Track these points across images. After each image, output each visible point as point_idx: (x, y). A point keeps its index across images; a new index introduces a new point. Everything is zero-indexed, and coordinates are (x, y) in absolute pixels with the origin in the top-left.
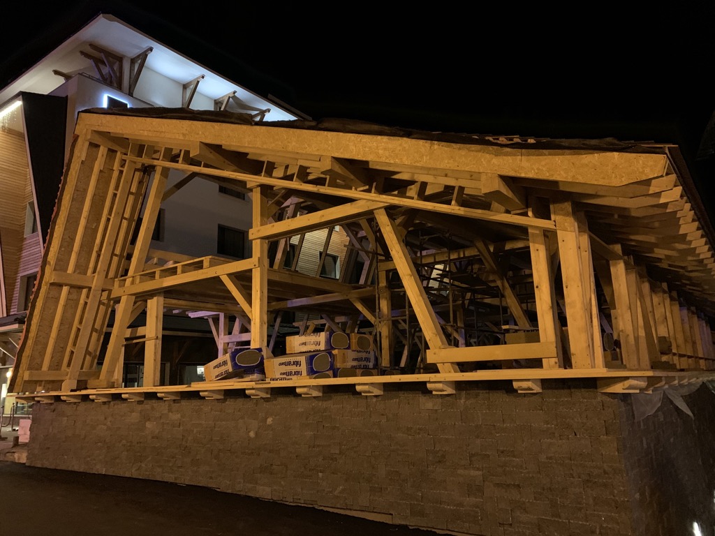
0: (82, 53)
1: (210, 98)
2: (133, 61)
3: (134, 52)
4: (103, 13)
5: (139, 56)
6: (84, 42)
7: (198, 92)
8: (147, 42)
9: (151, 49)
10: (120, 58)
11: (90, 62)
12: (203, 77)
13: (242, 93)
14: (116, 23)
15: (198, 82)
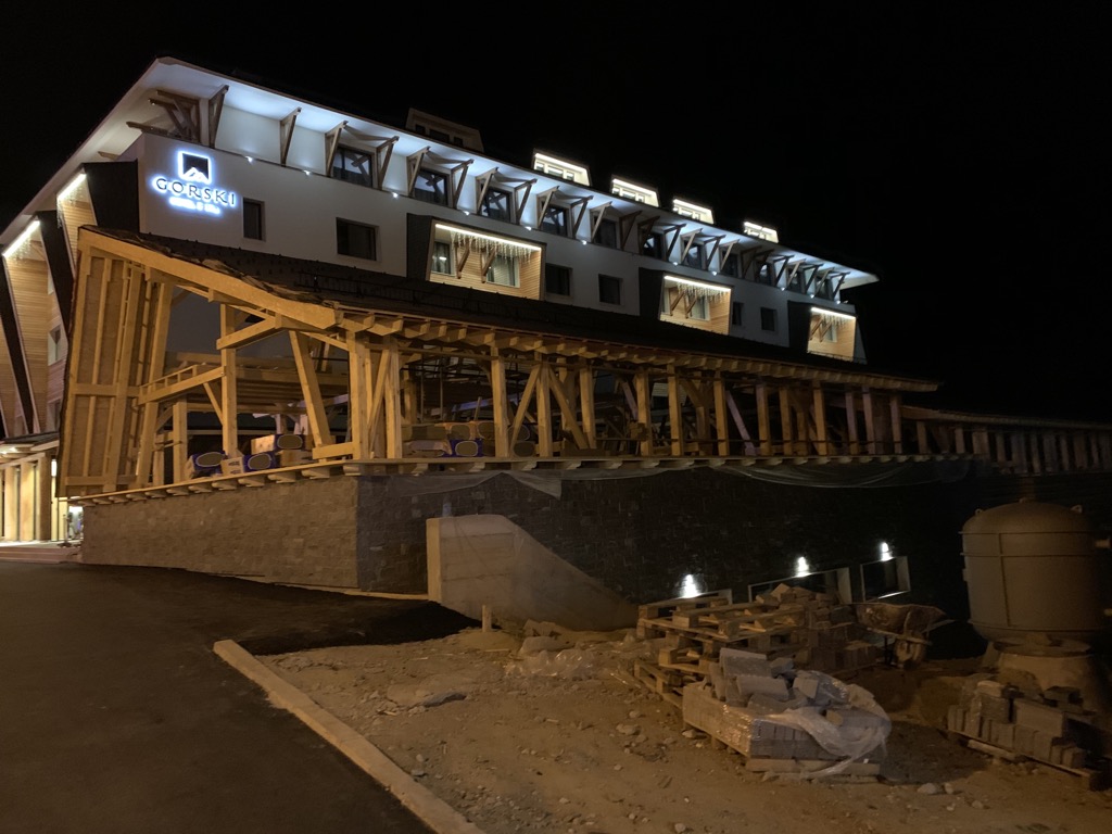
0: (152, 101)
1: (318, 132)
2: (211, 103)
3: (210, 93)
4: (159, 57)
5: (215, 97)
6: (150, 90)
7: (300, 127)
8: (221, 81)
9: (227, 88)
10: (196, 102)
11: (162, 110)
12: (299, 111)
13: (355, 122)
14: (177, 66)
15: (295, 117)
